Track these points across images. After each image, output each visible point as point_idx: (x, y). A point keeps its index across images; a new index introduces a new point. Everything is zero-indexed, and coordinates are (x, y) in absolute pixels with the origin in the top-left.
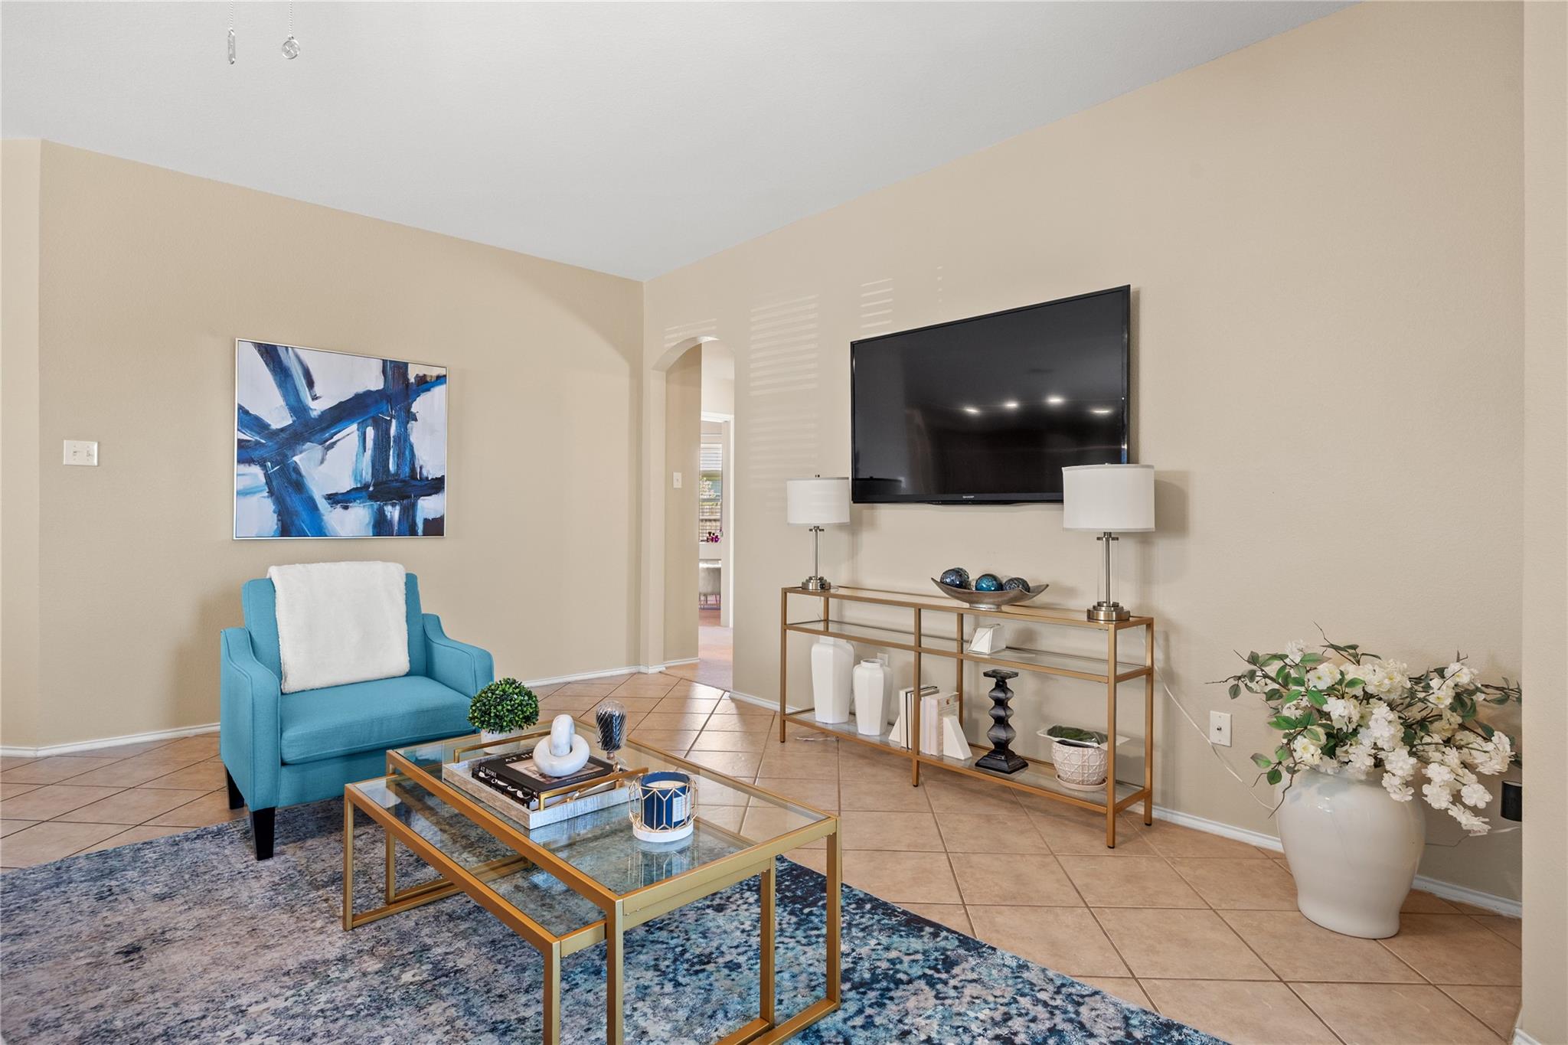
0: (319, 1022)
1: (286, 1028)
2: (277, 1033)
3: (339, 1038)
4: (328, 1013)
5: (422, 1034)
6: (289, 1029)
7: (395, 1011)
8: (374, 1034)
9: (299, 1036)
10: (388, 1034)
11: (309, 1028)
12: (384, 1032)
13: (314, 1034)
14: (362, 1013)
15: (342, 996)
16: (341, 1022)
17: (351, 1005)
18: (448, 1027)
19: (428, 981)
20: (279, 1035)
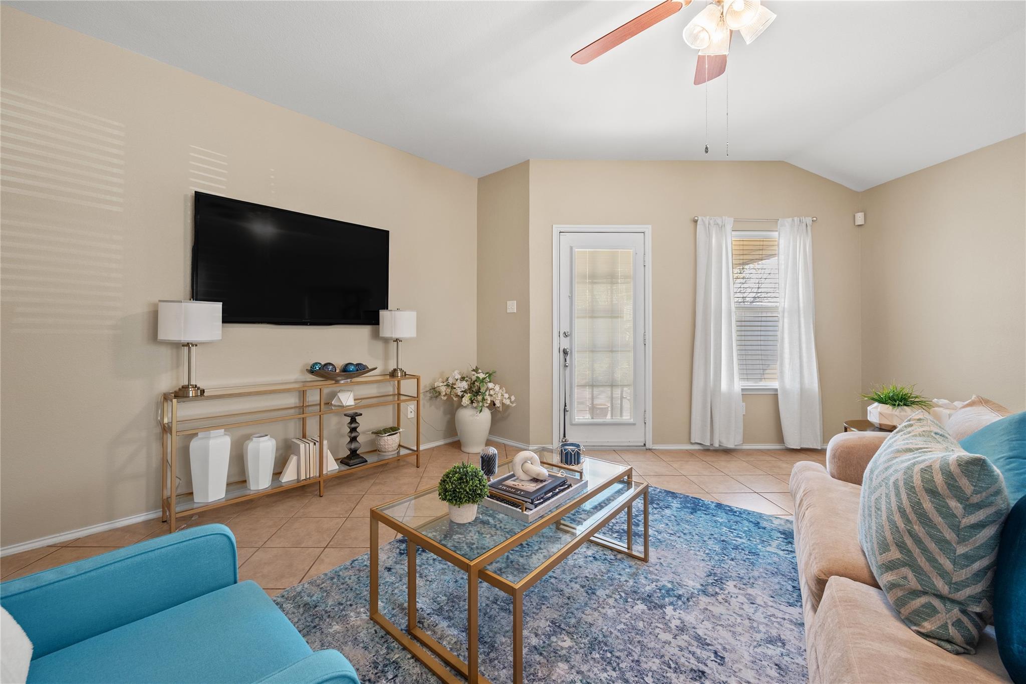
0: (623, 665)
1: (637, 679)
2: (642, 681)
3: (629, 648)
4: (615, 665)
5: (609, 616)
6: (636, 676)
7: (598, 635)
8: (619, 634)
9: (638, 668)
10: (616, 629)
11: (630, 667)
12: (615, 631)
13: (633, 661)
14: (606, 648)
15: (597, 667)
16: (618, 654)
17: (602, 658)
18: (600, 609)
19: (567, 632)
20: (643, 679)
